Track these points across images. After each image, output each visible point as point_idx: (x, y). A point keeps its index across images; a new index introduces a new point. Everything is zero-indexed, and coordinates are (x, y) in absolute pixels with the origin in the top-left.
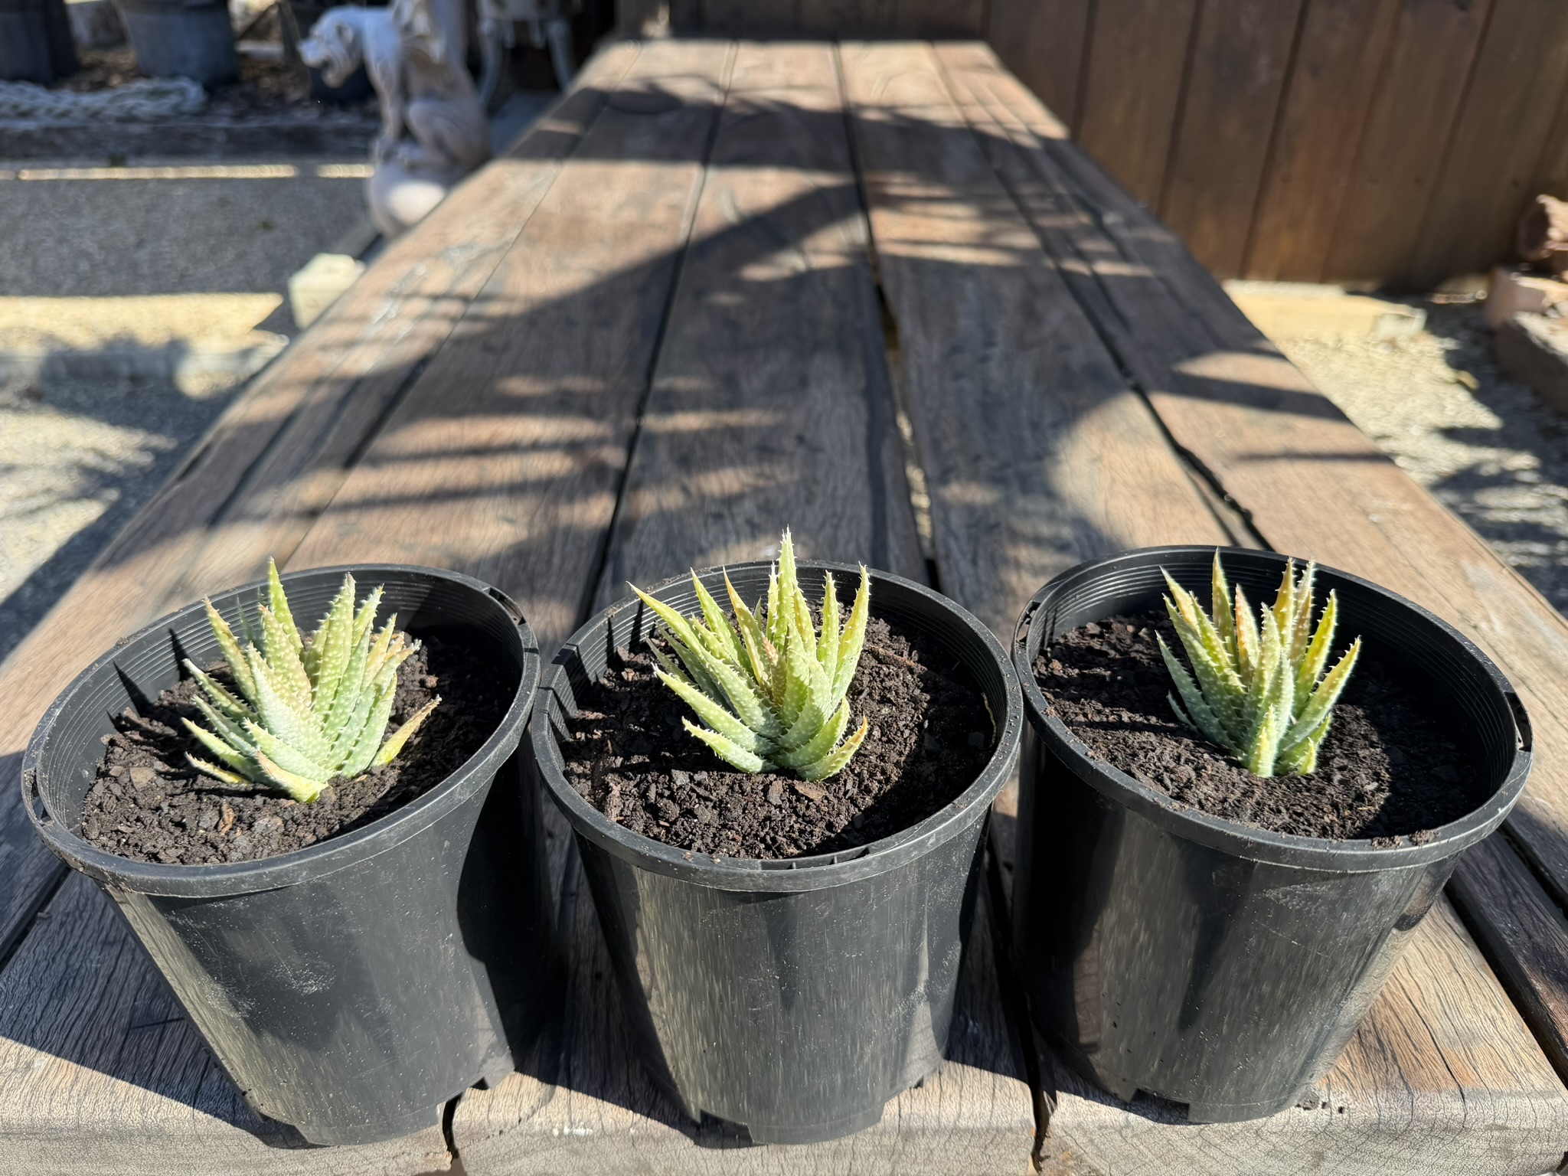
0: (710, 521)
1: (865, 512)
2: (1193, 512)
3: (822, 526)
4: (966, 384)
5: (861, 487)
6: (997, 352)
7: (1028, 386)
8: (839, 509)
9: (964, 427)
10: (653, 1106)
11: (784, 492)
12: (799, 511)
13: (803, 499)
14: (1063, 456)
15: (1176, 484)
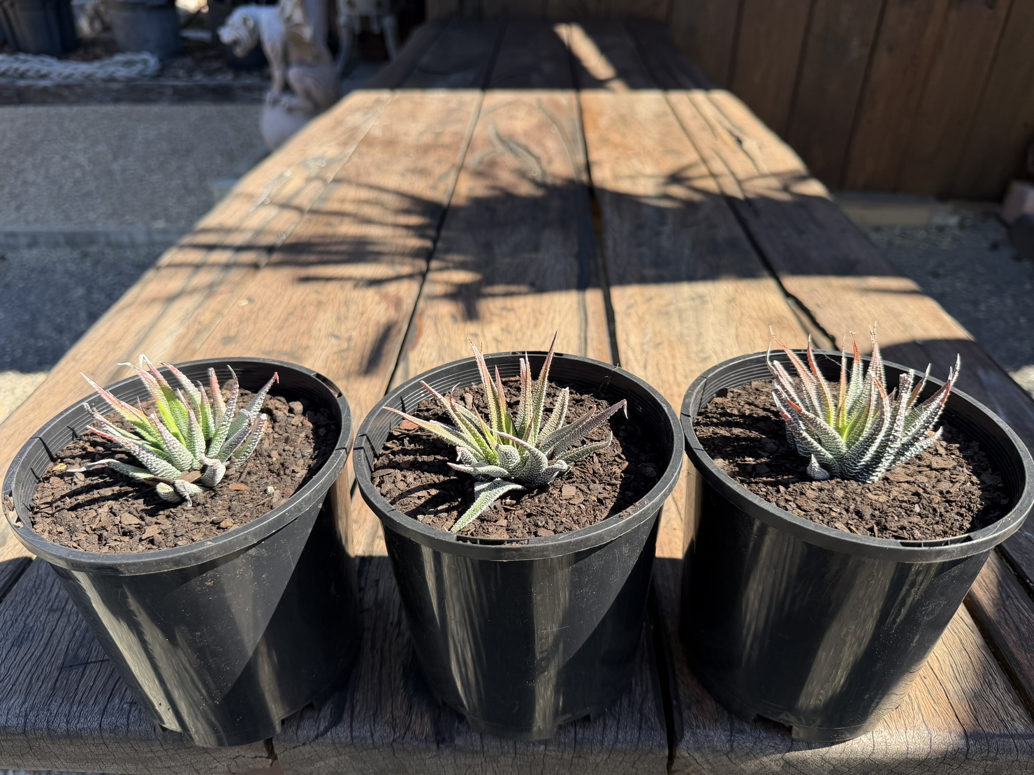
1: (573, 333)
4: (645, 250)
5: (571, 317)
6: (667, 229)
10: (408, 728)
11: (520, 319)
12: (529, 333)
13: (532, 324)
14: (709, 298)
15: (784, 318)
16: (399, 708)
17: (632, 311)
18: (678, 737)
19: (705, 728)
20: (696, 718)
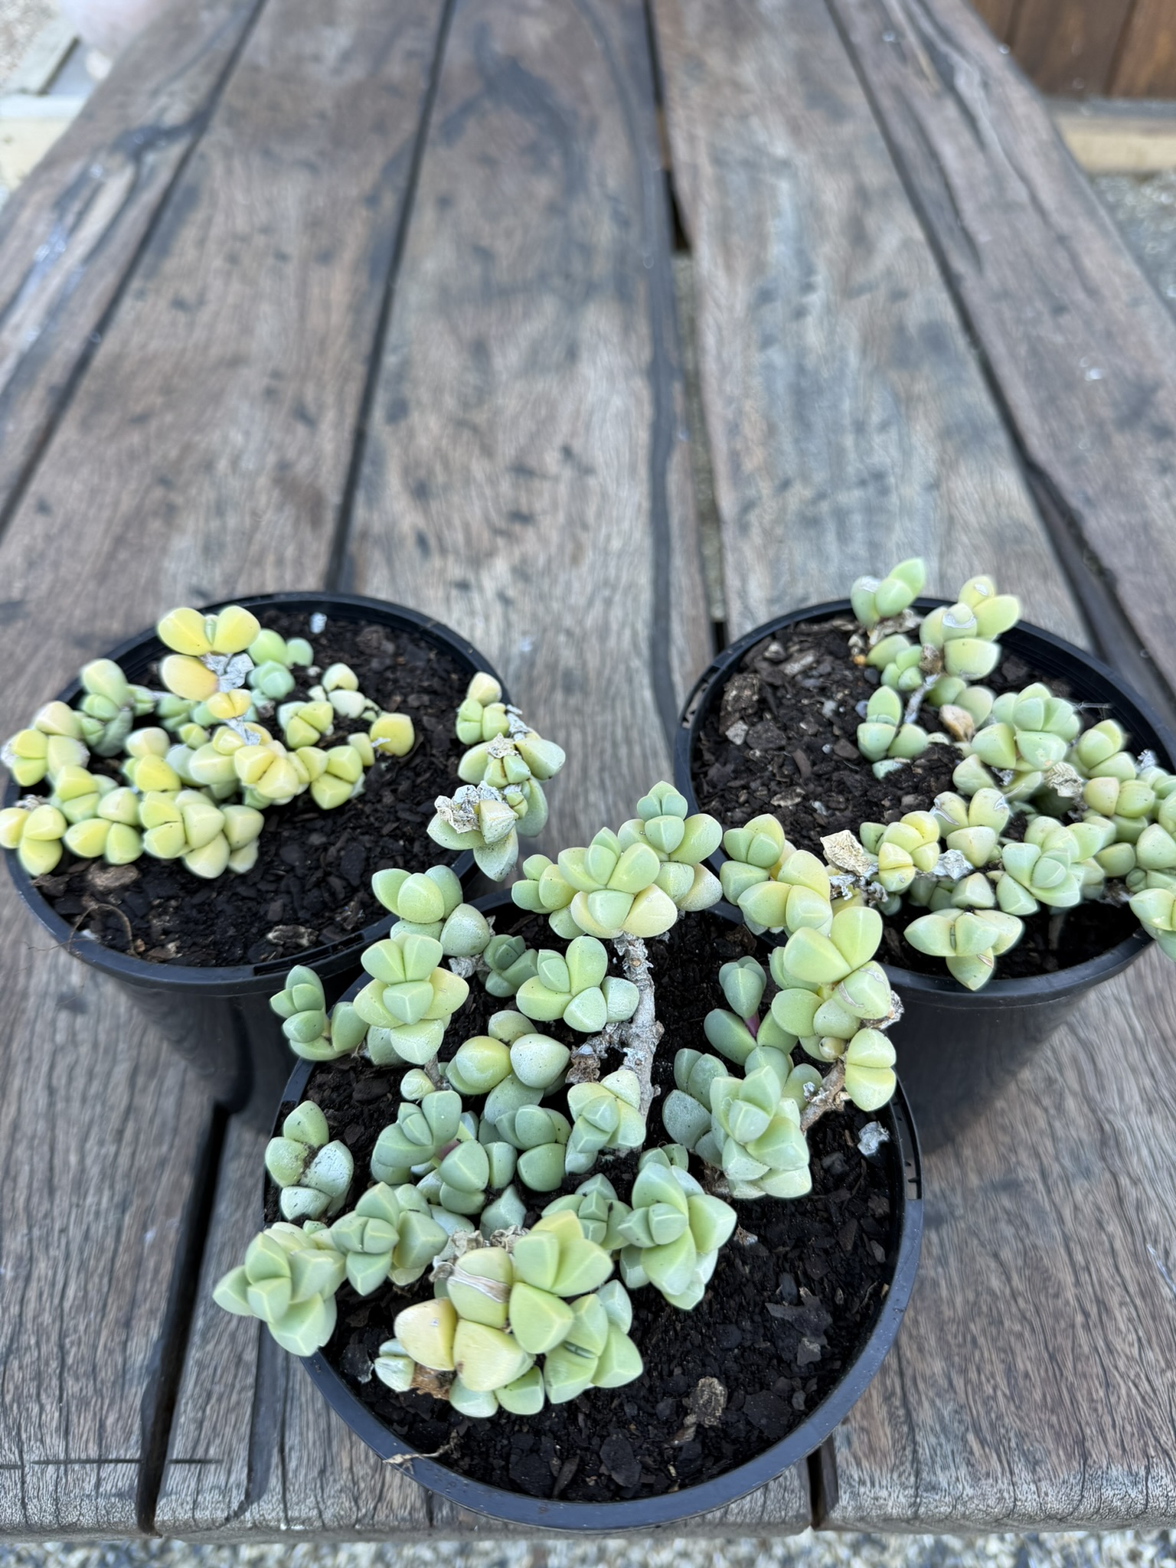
0: (454, 592)
1: (644, 578)
2: (1045, 576)
3: (590, 603)
4: (776, 356)
5: (641, 537)
6: (816, 300)
7: (853, 359)
8: (612, 572)
9: (771, 430)
10: (380, 1498)
11: (543, 540)
12: (562, 578)
13: (567, 560)
14: (892, 480)
15: (1027, 528)
16: (363, 1458)
17: (752, 517)
18: (829, 1499)
19: (873, 1484)
20: (859, 1464)
